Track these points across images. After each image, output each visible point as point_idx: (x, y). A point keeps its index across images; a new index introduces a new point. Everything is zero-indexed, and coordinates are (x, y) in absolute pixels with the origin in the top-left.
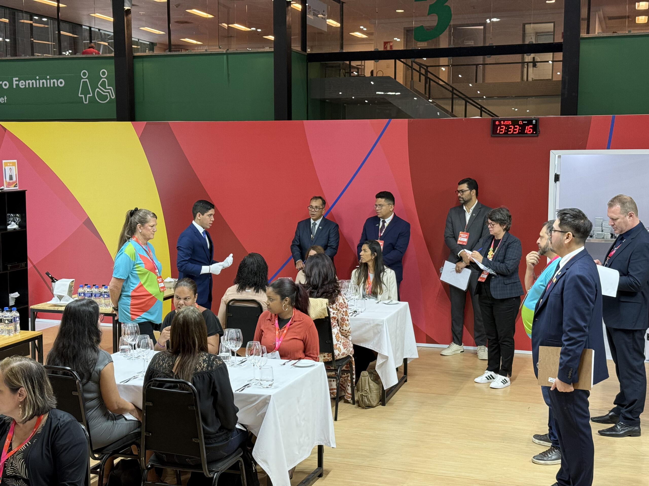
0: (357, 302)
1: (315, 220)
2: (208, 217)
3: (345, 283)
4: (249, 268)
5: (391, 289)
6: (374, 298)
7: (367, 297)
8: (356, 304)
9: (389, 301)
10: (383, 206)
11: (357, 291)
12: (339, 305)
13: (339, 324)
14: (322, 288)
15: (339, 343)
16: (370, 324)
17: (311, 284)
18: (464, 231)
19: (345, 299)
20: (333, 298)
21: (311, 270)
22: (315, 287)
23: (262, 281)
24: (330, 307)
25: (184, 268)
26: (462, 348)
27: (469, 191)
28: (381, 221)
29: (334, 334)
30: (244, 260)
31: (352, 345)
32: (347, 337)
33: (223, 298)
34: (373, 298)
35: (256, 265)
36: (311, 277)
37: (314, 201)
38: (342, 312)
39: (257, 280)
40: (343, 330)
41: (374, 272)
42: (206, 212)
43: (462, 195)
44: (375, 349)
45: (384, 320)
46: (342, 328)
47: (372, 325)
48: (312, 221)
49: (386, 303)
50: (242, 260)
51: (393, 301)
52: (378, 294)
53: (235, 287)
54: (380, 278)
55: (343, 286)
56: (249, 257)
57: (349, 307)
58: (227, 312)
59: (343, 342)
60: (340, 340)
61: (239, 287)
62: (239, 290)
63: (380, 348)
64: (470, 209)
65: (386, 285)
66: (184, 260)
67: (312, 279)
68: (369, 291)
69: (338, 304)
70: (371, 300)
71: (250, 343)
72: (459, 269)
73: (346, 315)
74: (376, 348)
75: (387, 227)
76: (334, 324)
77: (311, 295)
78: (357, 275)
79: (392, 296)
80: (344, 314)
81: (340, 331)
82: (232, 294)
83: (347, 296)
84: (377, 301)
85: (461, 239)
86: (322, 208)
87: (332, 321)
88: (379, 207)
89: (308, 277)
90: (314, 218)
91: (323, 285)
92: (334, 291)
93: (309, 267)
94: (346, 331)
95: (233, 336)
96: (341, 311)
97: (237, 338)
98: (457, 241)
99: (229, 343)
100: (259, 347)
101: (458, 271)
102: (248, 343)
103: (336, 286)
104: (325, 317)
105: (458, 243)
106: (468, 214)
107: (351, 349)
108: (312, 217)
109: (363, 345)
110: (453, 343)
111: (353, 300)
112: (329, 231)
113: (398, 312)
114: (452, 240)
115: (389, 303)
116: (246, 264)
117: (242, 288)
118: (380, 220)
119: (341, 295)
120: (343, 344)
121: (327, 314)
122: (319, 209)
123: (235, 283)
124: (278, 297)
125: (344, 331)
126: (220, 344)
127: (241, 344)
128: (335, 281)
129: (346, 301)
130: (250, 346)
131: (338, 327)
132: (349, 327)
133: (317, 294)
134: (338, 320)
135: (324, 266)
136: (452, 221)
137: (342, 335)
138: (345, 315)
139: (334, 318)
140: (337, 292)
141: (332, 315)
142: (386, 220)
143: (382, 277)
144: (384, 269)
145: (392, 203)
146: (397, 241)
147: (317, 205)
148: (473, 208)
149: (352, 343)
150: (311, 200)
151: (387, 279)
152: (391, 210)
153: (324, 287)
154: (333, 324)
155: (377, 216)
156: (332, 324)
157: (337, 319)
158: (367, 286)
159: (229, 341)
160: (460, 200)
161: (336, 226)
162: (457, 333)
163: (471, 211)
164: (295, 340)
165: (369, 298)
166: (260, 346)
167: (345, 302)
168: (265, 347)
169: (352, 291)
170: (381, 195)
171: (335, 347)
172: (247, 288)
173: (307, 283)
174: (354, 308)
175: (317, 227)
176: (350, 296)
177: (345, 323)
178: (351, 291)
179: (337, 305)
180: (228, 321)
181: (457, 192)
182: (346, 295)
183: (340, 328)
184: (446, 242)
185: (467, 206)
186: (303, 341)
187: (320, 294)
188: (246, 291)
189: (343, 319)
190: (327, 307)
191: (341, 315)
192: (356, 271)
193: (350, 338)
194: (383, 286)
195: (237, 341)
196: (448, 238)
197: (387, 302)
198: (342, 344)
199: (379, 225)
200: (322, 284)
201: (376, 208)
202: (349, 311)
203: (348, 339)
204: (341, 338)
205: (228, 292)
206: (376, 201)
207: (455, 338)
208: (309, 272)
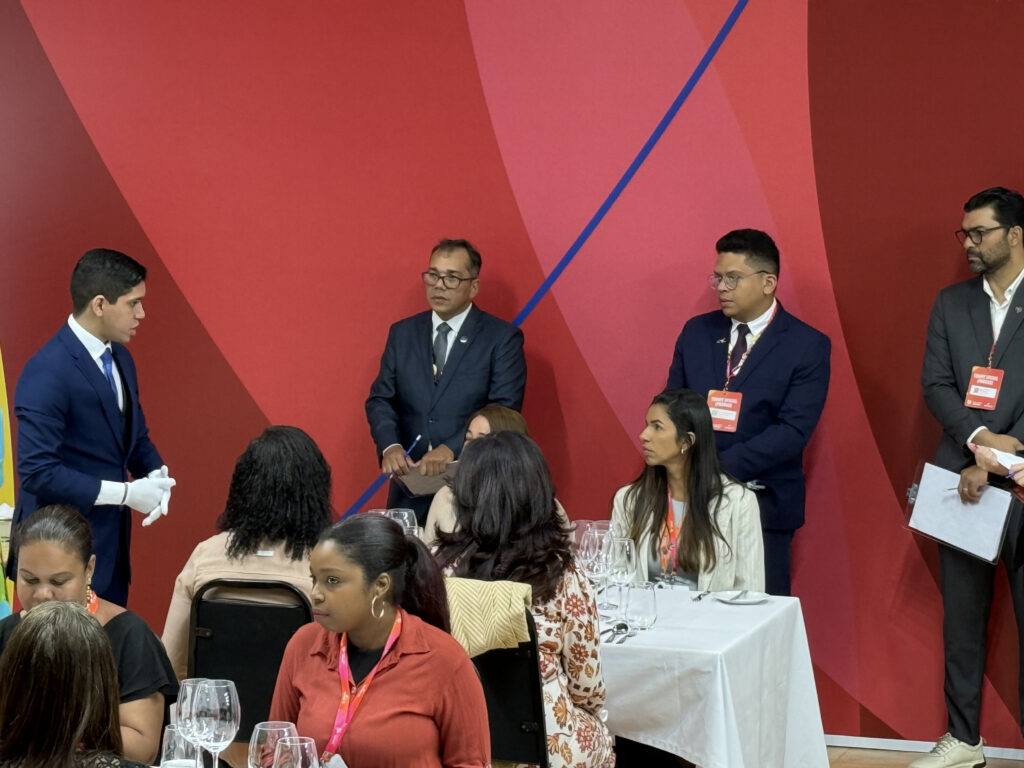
0: (628, 595)
1: (445, 316)
2: (127, 309)
3: (592, 531)
4: (265, 476)
5: (742, 554)
6: (688, 582)
7: (663, 577)
8: (624, 603)
9: (738, 593)
10: (739, 277)
11: (629, 557)
12: (567, 603)
13: (567, 667)
14: (510, 546)
15: (566, 730)
16: (671, 669)
17: (476, 535)
18: (986, 365)
19: (587, 583)
20: (549, 580)
21: (475, 487)
22: (489, 543)
23: (311, 517)
24: (538, 611)
25: (43, 479)
26: (979, 754)
27: (1001, 232)
28: (734, 327)
29: (551, 700)
30: (250, 452)
31: (609, 740)
32: (591, 712)
33: (179, 576)
34: (683, 584)
35: (288, 465)
36: (474, 509)
37: (445, 253)
38: (576, 629)
39: (295, 512)
40: (577, 687)
41: (688, 498)
42: (122, 293)
43: (977, 244)
44: (684, 752)
45: (715, 656)
46: (574, 681)
47: (677, 673)
48: (437, 321)
49: (727, 599)
50: (245, 450)
51: (750, 593)
52: (701, 571)
53: (222, 541)
54: (706, 515)
55: (584, 542)
56: (266, 440)
57: (600, 611)
58: (195, 623)
59: (580, 729)
60: (569, 722)
61: (234, 542)
62: (237, 549)
63: (702, 750)
64: (1003, 290)
65: (727, 539)
66: (40, 451)
67: (477, 518)
68: (670, 560)
69: (564, 601)
70: (678, 588)
71: (263, 726)
72: (970, 492)
73: (590, 637)
74: (689, 750)
75: (754, 348)
76: (551, 667)
77: (475, 571)
78: (631, 506)
79: (746, 576)
80: (582, 632)
81: (569, 692)
82: (211, 564)
83: (595, 577)
84: (696, 594)
85: (976, 391)
86: (472, 279)
87: (542, 659)
88: (727, 283)
89: (463, 507)
90: (442, 308)
91: (514, 535)
92: (552, 558)
93: (469, 476)
94: (587, 690)
95: (208, 703)
96: (573, 624)
97: (222, 710)
98: (963, 398)
99: (195, 727)
100: (291, 741)
101: (969, 497)
102: (258, 727)
103: (559, 541)
104: (520, 644)
105: (969, 403)
106: (997, 308)
107: (608, 753)
108: (436, 307)
109: (646, 740)
110: (951, 738)
111: (615, 590)
112: (493, 353)
113: (765, 632)
114: (947, 395)
115: (737, 601)
116: (255, 462)
117: (245, 544)
118: (731, 324)
119: (573, 570)
120: (579, 735)
121: (527, 634)
122: (461, 280)
123: (224, 528)
124: (358, 573)
125: (580, 693)
126: (167, 729)
127: (233, 731)
128: (554, 523)
129: (589, 589)
130: (263, 737)
131: (561, 678)
132: (599, 678)
133: (495, 565)
134: (561, 655)
135: (518, 473)
136: (946, 331)
137: (575, 705)
138: (586, 637)
139: (551, 647)
140: (560, 559)
141: (542, 637)
142: (751, 325)
143: (715, 513)
144: (720, 487)
145: (769, 266)
146: (787, 393)
147: (453, 269)
148: (1014, 286)
149: (610, 733)
150: (434, 250)
151: (731, 520)
152: (768, 291)
153: (519, 544)
154: (546, 666)
155: (721, 311)
156: (542, 667)
157: (558, 651)
158: (665, 542)
159: (194, 719)
160: (972, 262)
161: (514, 336)
162: (961, 703)
163: (1009, 297)
164: (407, 719)
165: (672, 582)
166: (296, 738)
167: (586, 595)
168: (313, 741)
169: (614, 558)
170: (734, 241)
171: (550, 744)
172: (262, 545)
173: (463, 530)
174: (618, 617)
175: (451, 338)
176: (605, 575)
177: (584, 666)
178: (610, 556)
179: (559, 602)
180: (196, 652)
181: (961, 234)
182: (591, 570)
183: (570, 681)
184: (929, 401)
185: (996, 282)
186: (432, 718)
187: (503, 567)
188: (260, 553)
189: (579, 652)
190: (527, 609)
191: (574, 636)
192: (628, 492)
193: (604, 714)
194: (718, 543)
195: (223, 719)
196: (935, 388)
197: (729, 595)
198: (575, 736)
199: (728, 341)
200: (510, 534)
201: (716, 285)
202: (601, 626)
203: (598, 719)
204: (573, 715)
205: (198, 555)
206: (718, 262)
207: (956, 719)
208: (469, 495)
